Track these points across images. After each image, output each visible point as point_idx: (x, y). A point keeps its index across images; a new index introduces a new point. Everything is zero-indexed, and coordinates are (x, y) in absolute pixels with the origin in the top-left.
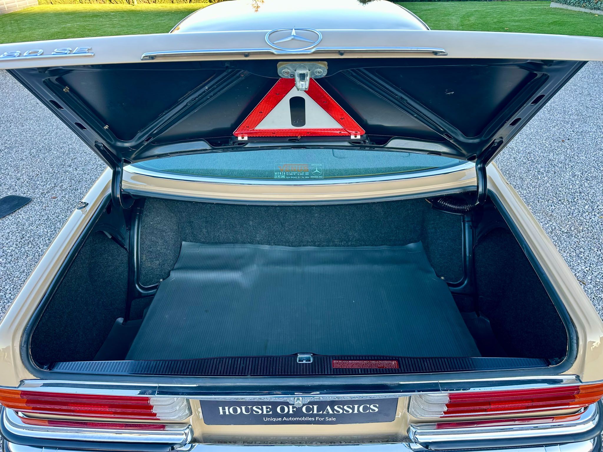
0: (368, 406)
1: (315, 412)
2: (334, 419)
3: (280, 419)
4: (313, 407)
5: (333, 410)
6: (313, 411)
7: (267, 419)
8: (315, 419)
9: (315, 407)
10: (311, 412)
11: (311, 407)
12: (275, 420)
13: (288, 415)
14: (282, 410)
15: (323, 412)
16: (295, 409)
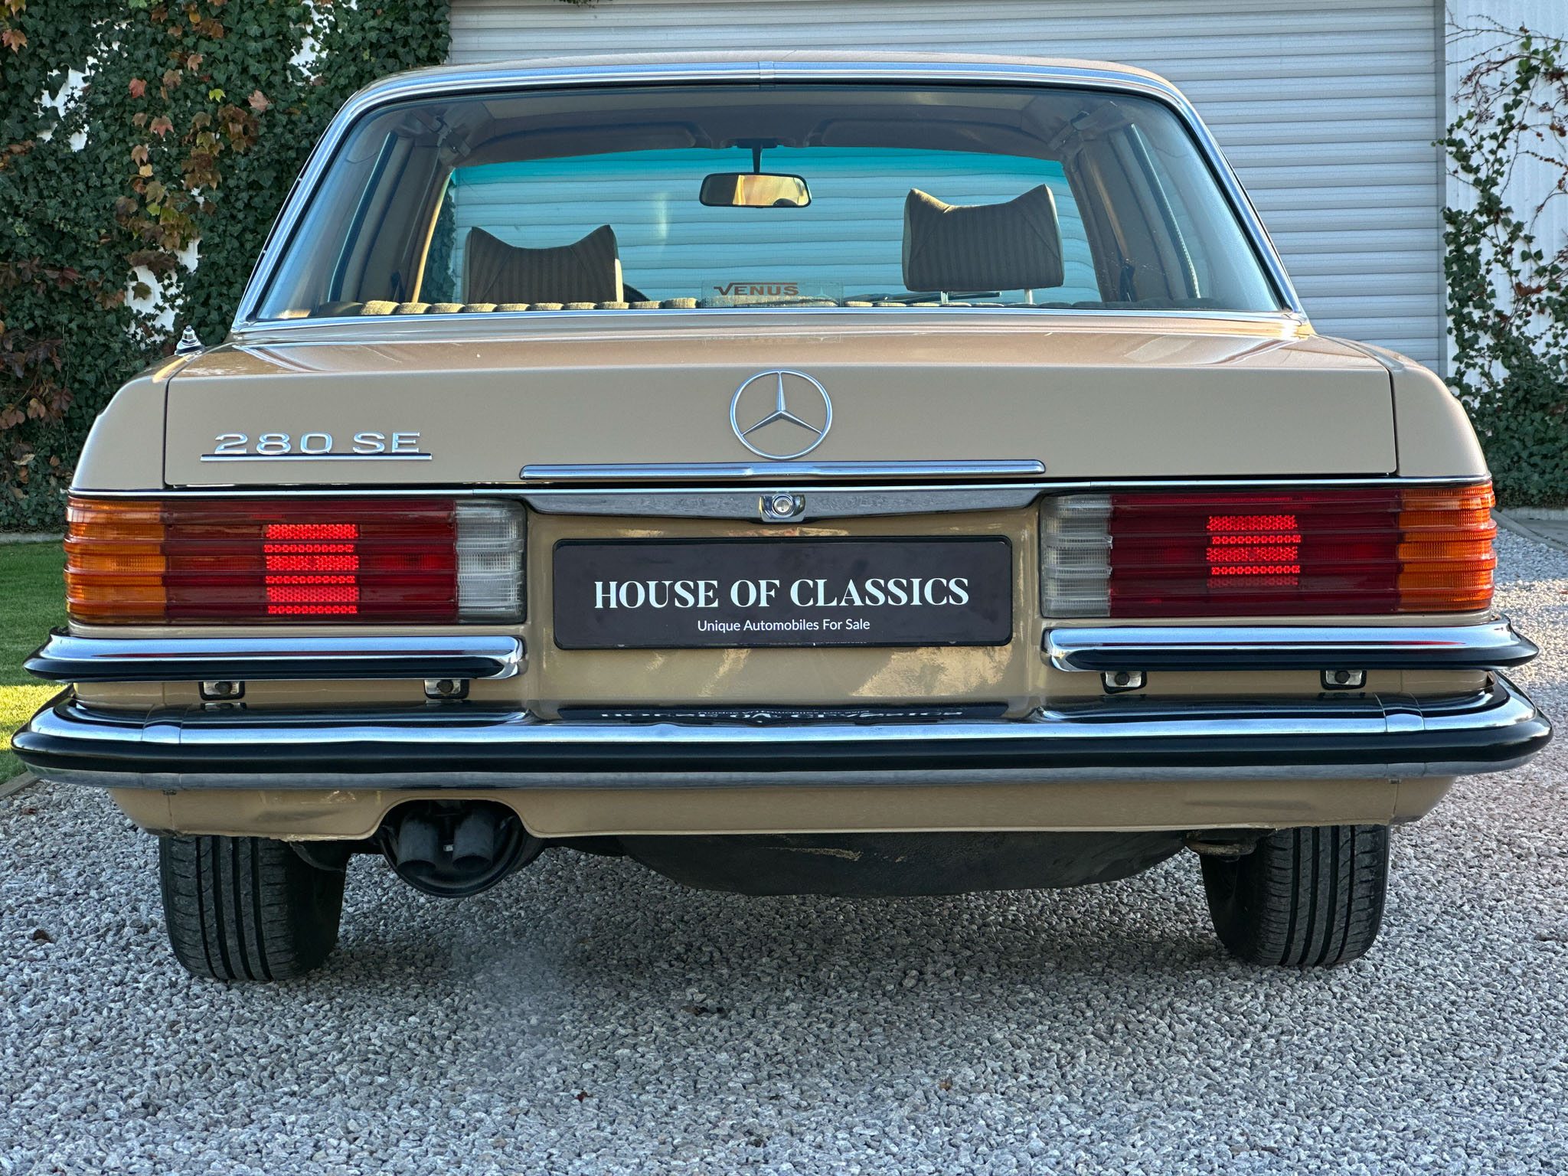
0: (944, 581)
1: (821, 603)
2: (865, 625)
3: (736, 626)
4: (816, 584)
5: (863, 593)
6: (816, 601)
7: (707, 626)
8: (821, 625)
9: (821, 583)
10: (811, 603)
11: (811, 583)
12: (724, 628)
13: (755, 613)
14: (743, 594)
15: (839, 602)
16: (773, 593)
